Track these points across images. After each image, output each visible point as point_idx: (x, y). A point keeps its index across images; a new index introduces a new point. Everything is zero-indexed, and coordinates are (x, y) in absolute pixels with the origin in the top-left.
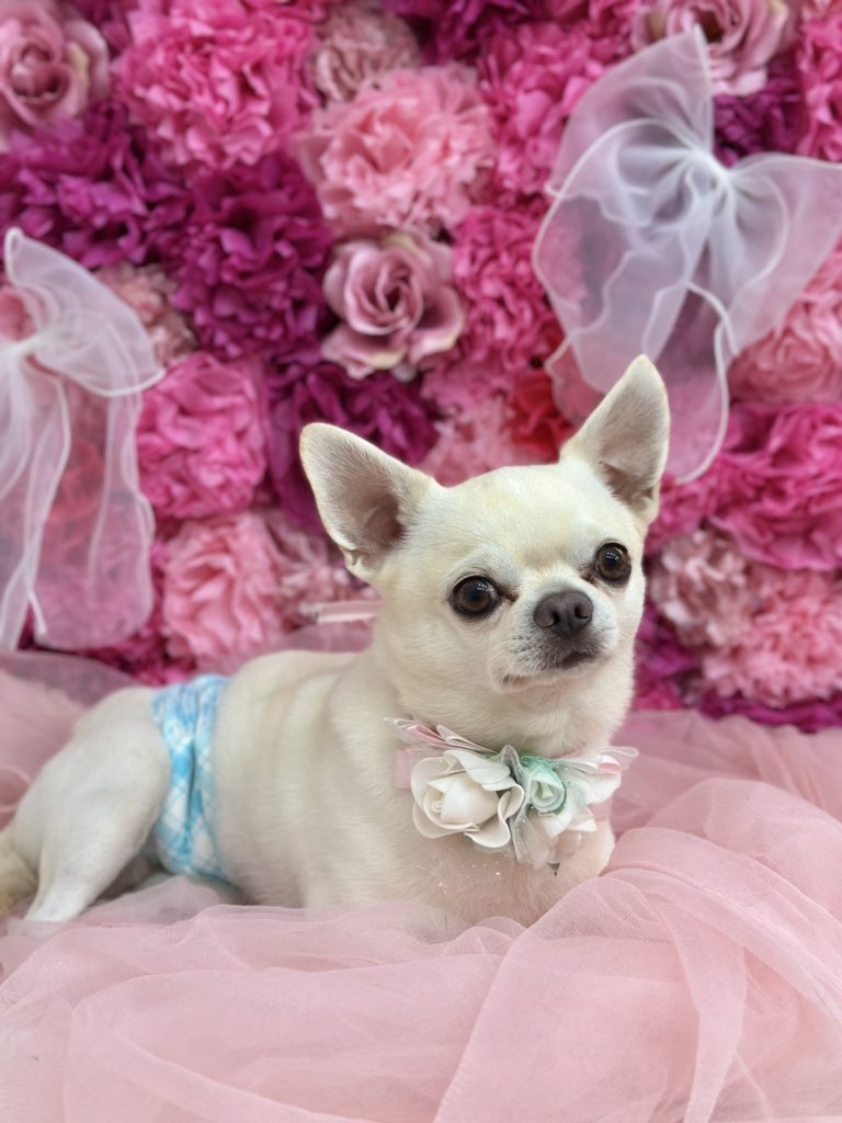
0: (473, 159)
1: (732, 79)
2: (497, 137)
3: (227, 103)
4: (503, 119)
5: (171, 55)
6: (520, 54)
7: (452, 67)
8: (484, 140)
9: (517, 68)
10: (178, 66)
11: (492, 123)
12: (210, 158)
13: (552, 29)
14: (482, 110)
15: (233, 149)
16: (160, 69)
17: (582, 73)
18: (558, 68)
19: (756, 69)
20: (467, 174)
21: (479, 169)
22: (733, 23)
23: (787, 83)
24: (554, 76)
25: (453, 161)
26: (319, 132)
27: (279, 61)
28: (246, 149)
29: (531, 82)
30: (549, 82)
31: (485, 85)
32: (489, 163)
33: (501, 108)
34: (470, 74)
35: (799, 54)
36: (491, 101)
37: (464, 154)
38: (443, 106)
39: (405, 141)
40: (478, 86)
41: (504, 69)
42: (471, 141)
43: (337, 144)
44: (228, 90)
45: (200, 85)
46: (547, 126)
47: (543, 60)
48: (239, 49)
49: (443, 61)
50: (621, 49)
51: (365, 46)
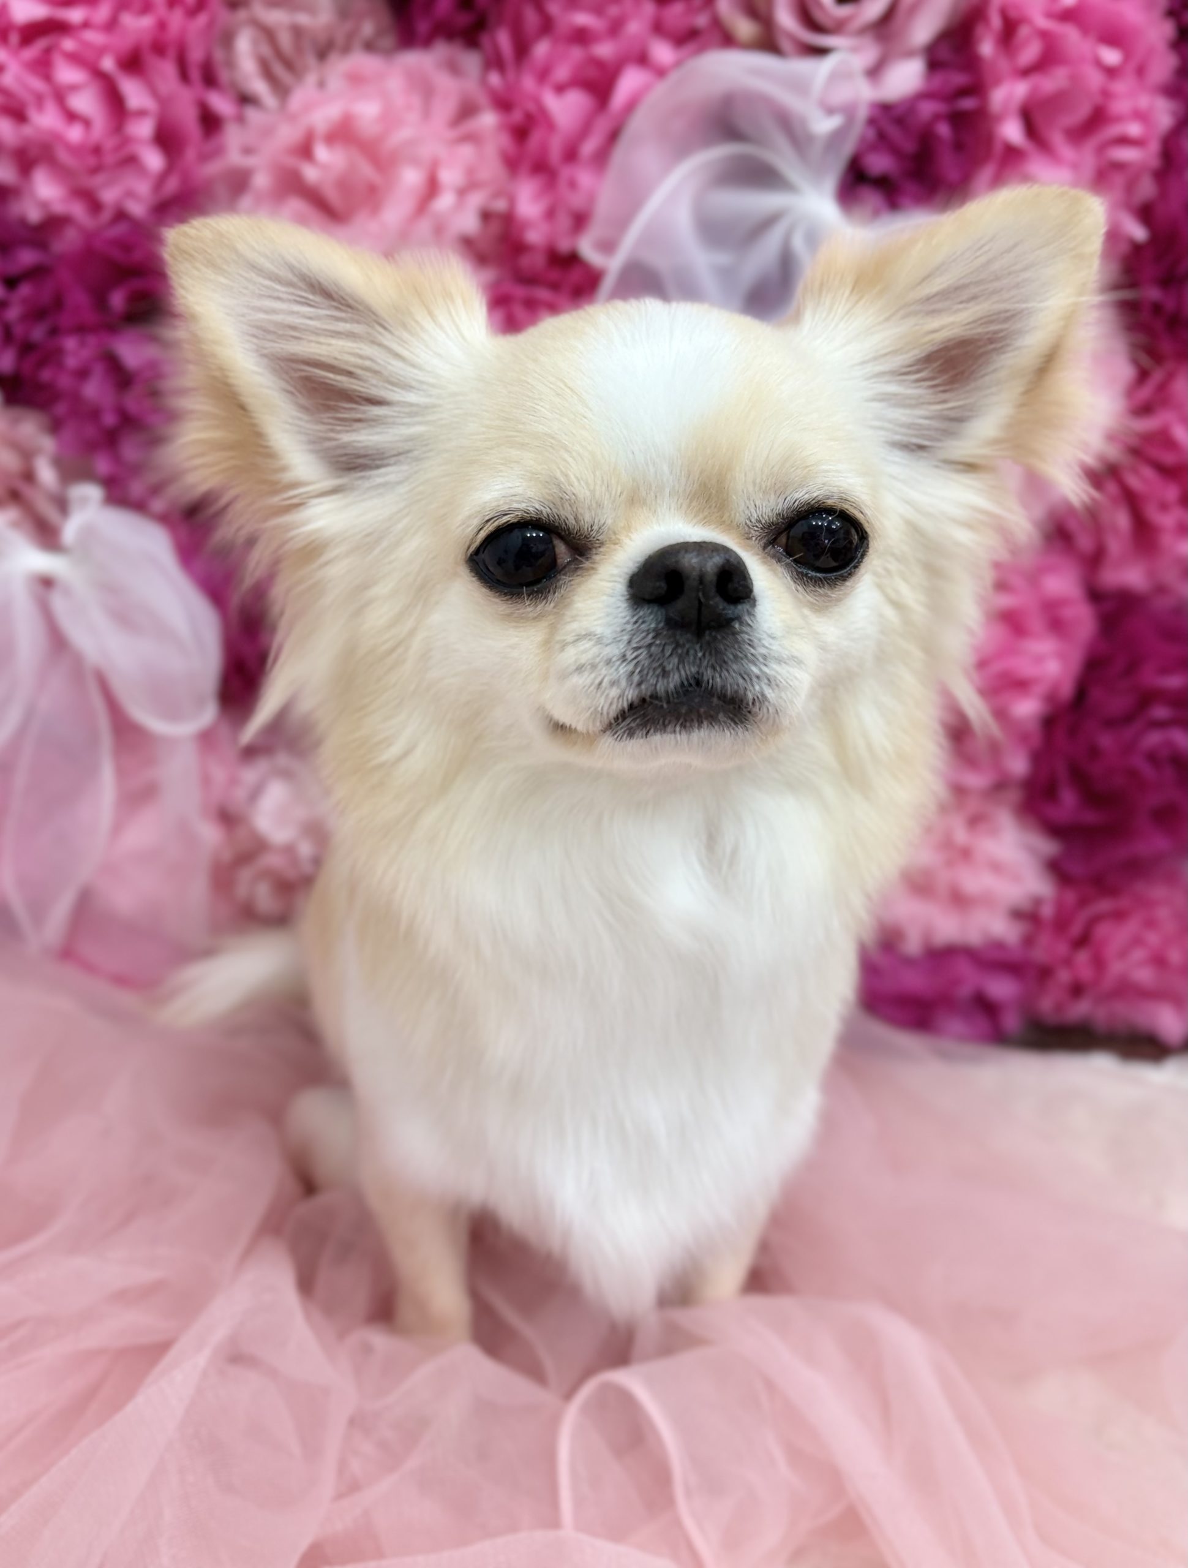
0: (476, 200)
1: (874, 72)
2: (512, 164)
3: (87, 123)
4: (520, 133)
6: (547, 26)
7: (441, 50)
8: (491, 168)
9: (542, 49)
11: (505, 141)
12: (78, 210)
14: (488, 120)
15: (109, 195)
17: (642, 59)
18: (604, 50)
19: (909, 54)
20: (468, 222)
21: (486, 216)
23: (959, 79)
24: (599, 64)
25: (445, 201)
26: (235, 158)
27: (159, 48)
28: (130, 194)
29: (562, 73)
30: (592, 73)
31: (495, 79)
32: (500, 205)
33: (517, 116)
34: (471, 61)
35: (980, 30)
36: (503, 103)
37: (462, 193)
38: (426, 113)
39: (366, 171)
40: (483, 81)
41: (522, 49)
42: (470, 172)
43: (261, 180)
44: (86, 102)
45: (39, 96)
46: (589, 147)
47: (581, 36)
48: (93, 37)
49: (426, 42)
50: (701, 20)
51: (303, 19)
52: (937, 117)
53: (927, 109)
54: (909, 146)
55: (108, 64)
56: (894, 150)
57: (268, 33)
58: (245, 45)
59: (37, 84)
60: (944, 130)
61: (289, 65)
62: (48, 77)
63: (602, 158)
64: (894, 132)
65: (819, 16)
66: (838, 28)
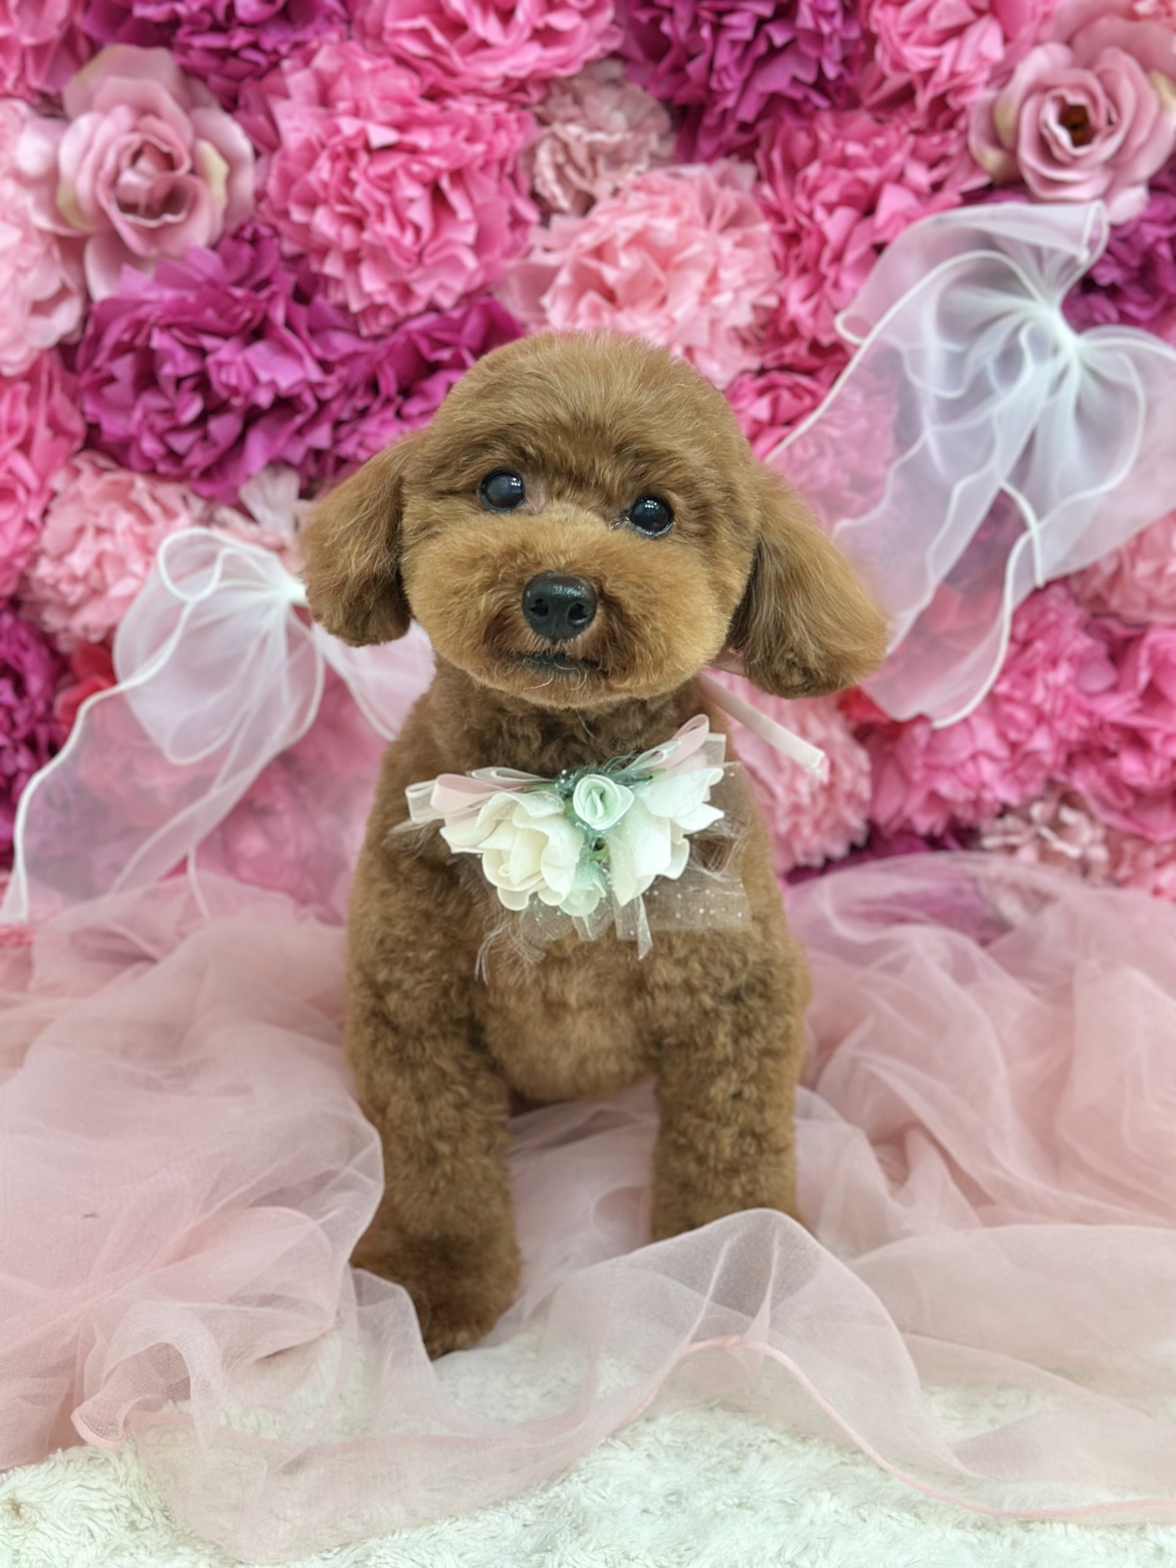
0: (750, 296)
1: (1106, 196)
2: (782, 266)
3: (418, 230)
4: (791, 239)
5: (340, 166)
6: (817, 153)
7: (723, 165)
8: (767, 271)
9: (813, 171)
10: (351, 184)
11: (776, 246)
12: (392, 299)
13: (863, 120)
14: (764, 228)
15: (424, 290)
16: (325, 185)
17: (900, 179)
18: (871, 175)
19: (1134, 184)
20: (743, 317)
21: (755, 308)
22: (1110, 122)
24: (864, 184)
25: (723, 299)
26: (539, 258)
27: (484, 168)
28: (442, 287)
29: (831, 193)
30: (856, 190)
31: (766, 190)
32: (772, 301)
33: (790, 226)
34: (746, 173)
36: (775, 214)
37: (737, 291)
38: (708, 222)
39: (656, 272)
40: (756, 190)
41: (792, 168)
42: (746, 272)
43: (564, 278)
44: (420, 213)
45: (381, 209)
46: (851, 257)
47: (848, 162)
48: (436, 161)
49: (709, 160)
50: (953, 149)
51: (599, 137)
52: (1159, 240)
53: (1151, 233)
54: (1135, 262)
55: (445, 183)
56: (1121, 263)
57: (566, 147)
58: (544, 156)
59: (381, 197)
60: (1164, 250)
61: (581, 172)
62: (389, 192)
63: (865, 265)
64: (1121, 249)
65: (1057, 153)
66: (1072, 163)
